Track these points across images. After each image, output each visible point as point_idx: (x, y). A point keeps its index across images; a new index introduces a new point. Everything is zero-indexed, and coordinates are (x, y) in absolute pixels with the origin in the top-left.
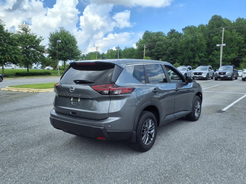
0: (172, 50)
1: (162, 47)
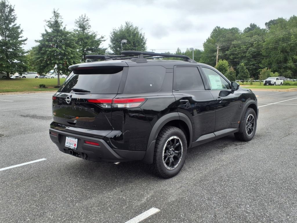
0: (254, 52)
1: (241, 47)
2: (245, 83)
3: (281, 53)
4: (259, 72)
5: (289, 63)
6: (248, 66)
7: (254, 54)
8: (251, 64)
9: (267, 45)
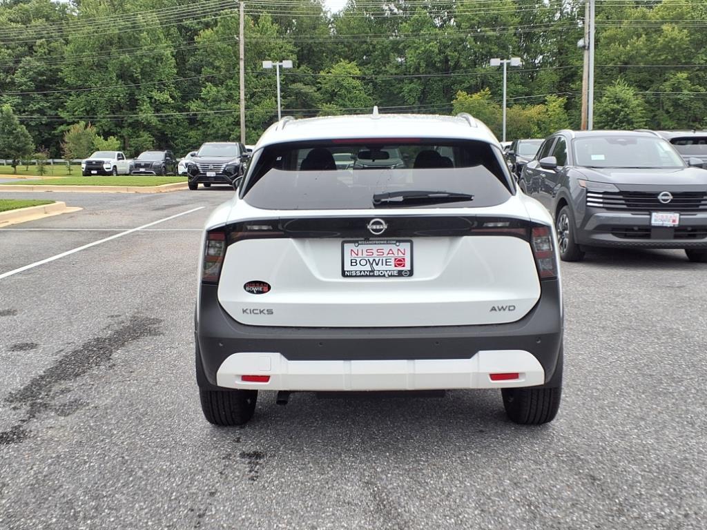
2: (20, 167)
3: (118, 80)
4: (63, 136)
5: (141, 111)
6: (24, 116)
7: (40, 78)
8: (34, 109)
9: (76, 52)
